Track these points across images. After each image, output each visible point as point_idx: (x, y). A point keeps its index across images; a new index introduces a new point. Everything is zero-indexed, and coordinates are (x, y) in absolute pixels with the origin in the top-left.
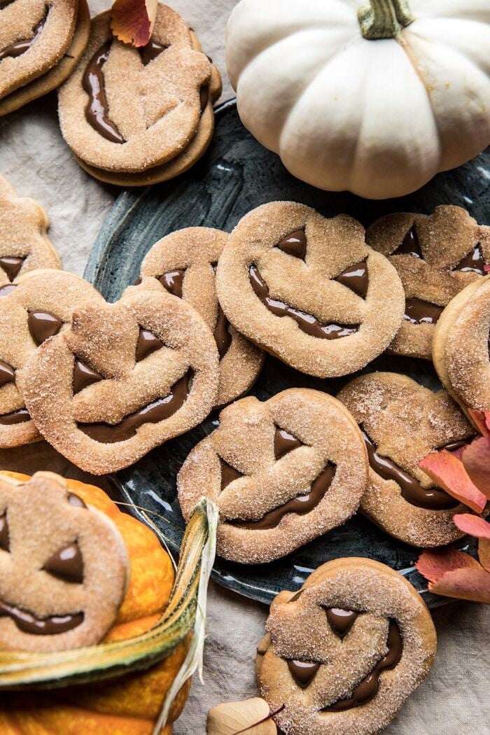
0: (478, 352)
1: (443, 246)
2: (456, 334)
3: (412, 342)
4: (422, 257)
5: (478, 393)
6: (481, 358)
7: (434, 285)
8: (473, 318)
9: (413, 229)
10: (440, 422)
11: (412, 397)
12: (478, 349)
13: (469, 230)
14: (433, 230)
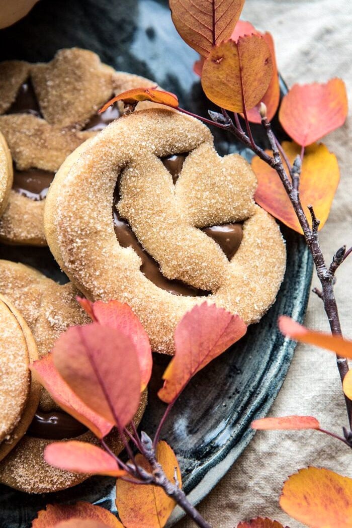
0: (94, 218)
1: (66, 99)
2: (64, 194)
3: (29, 224)
4: (42, 117)
5: (98, 273)
6: (99, 227)
7: (57, 149)
8: (85, 173)
9: (29, 81)
10: (61, 320)
11: (26, 289)
12: (95, 214)
13: (98, 77)
14: (52, 80)
